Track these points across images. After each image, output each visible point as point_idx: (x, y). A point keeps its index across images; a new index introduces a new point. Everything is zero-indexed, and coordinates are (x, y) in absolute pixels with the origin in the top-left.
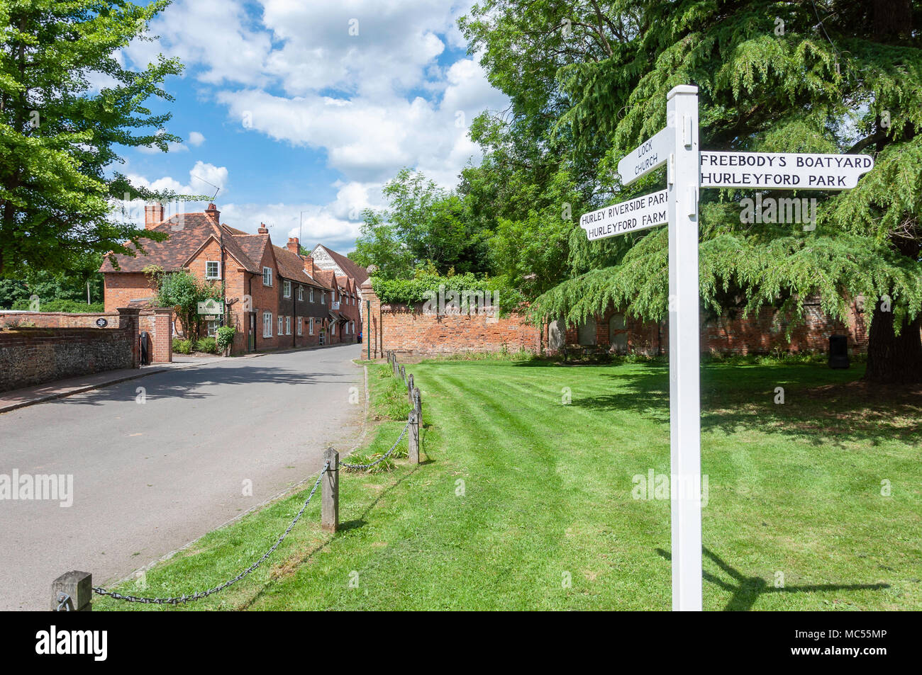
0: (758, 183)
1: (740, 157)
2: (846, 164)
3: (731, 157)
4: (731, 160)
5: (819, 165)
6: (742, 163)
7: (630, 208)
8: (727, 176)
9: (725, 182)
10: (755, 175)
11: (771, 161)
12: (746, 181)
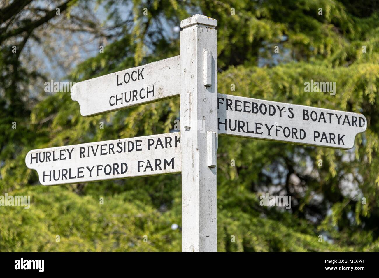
0: (269, 134)
1: (253, 103)
2: (344, 122)
3: (245, 102)
4: (245, 106)
5: (322, 120)
6: (255, 110)
7: (116, 148)
8: (242, 124)
9: (239, 131)
10: (266, 125)
11: (281, 111)
12: (259, 131)
